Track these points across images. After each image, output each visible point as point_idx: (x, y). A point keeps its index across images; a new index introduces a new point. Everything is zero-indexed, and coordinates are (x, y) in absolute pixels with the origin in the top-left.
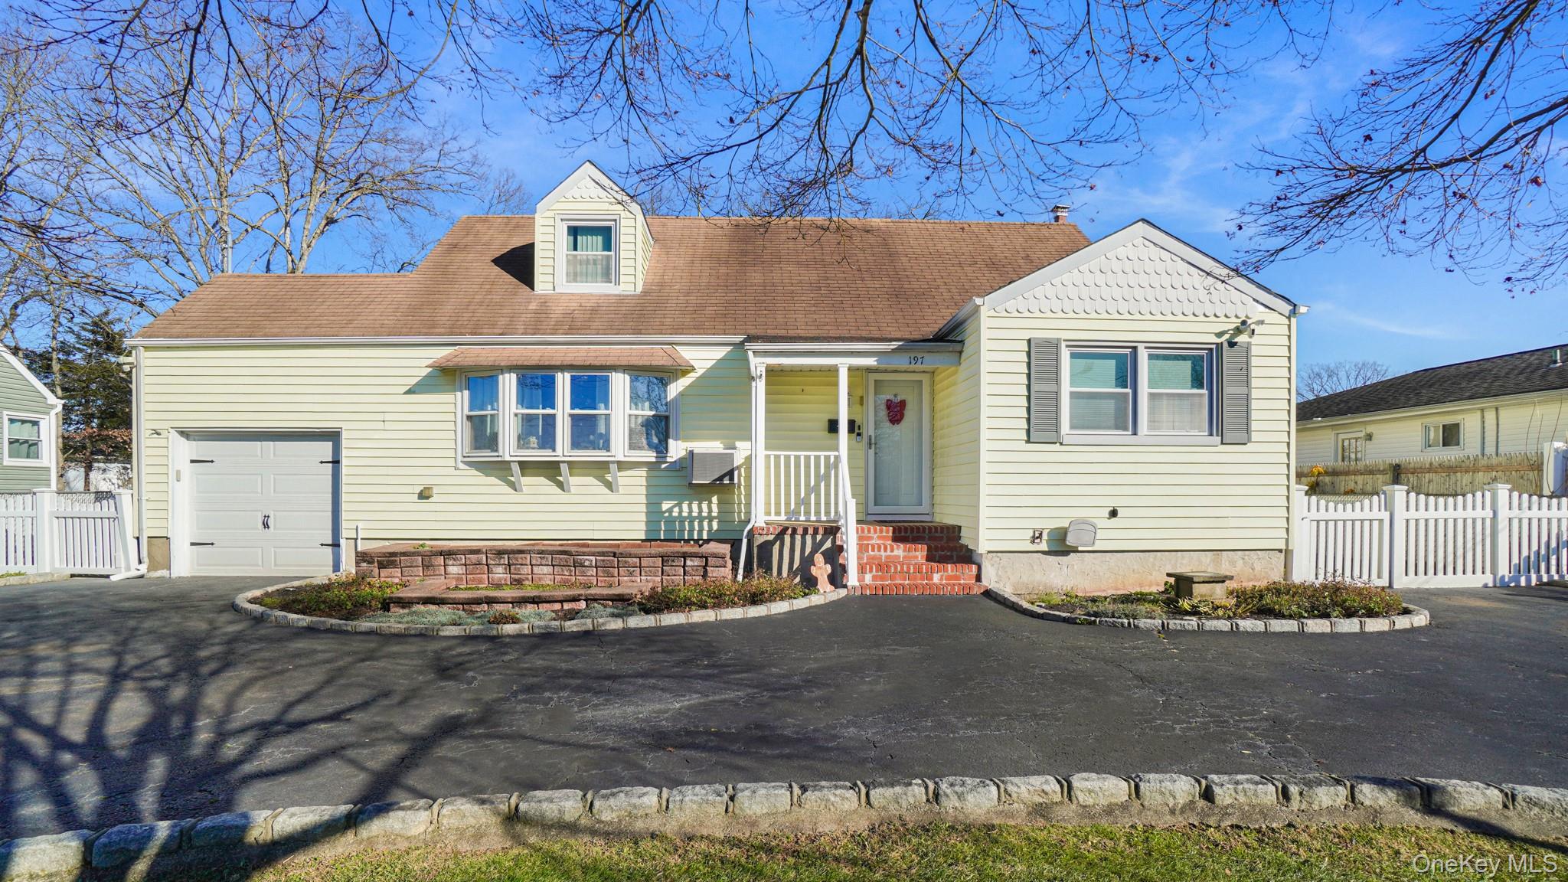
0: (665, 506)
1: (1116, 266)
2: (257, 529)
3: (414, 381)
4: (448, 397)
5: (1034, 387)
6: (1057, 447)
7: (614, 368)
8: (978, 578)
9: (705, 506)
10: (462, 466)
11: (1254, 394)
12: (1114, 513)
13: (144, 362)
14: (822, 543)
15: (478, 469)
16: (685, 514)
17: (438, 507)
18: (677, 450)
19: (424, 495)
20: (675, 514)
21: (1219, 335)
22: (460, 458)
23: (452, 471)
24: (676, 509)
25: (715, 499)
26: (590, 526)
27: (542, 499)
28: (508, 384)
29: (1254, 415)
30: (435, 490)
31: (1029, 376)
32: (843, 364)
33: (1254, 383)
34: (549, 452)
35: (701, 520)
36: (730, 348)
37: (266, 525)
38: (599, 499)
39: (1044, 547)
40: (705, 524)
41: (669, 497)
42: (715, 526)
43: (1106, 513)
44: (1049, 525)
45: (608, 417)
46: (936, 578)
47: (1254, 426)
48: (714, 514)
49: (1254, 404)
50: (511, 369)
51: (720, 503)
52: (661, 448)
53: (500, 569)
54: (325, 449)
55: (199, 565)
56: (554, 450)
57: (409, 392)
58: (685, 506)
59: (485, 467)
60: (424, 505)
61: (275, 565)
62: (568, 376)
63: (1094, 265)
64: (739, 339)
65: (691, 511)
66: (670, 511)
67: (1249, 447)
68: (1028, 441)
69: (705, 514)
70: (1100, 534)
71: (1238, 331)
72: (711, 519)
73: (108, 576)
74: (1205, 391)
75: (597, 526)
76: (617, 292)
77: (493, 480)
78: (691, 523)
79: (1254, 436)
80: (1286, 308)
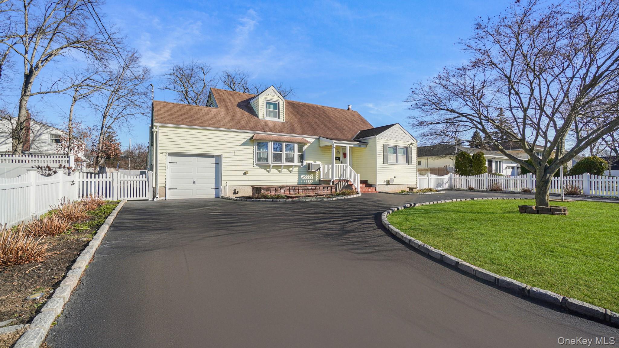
0: (302, 176)
1: (394, 131)
2: (191, 184)
3: (242, 142)
4: (252, 147)
5: (384, 153)
6: (387, 165)
7: (294, 142)
8: (376, 190)
9: (310, 176)
10: (255, 166)
11: (412, 156)
12: (395, 177)
13: (160, 131)
14: (345, 184)
15: (259, 167)
16: (306, 179)
17: (249, 177)
18: (305, 163)
19: (245, 173)
20: (304, 178)
21: (408, 145)
22: (255, 164)
23: (252, 167)
24: (304, 177)
25: (312, 175)
26: (286, 181)
27: (275, 175)
28: (271, 145)
29: (412, 160)
30: (249, 172)
31: (383, 151)
32: (348, 146)
33: (412, 154)
34: (280, 163)
35: (309, 180)
36: (315, 139)
37: (194, 183)
38: (288, 175)
39: (385, 184)
40: (310, 181)
41: (303, 174)
42: (312, 181)
43: (394, 177)
44: (386, 180)
45: (294, 154)
46: (369, 190)
47: (413, 162)
48: (312, 178)
49: (412, 158)
50: (272, 141)
51: (313, 176)
52: (302, 162)
53: (292, 191)
54: (213, 160)
55: (171, 195)
56: (282, 162)
57: (243, 145)
58: (306, 176)
59: (261, 166)
60: (245, 176)
61: (197, 195)
62: (285, 144)
63: (391, 131)
64: (318, 137)
65: (307, 178)
66: (303, 178)
67: (412, 165)
68: (383, 163)
69: (308, 178)
70: (394, 181)
71: (410, 144)
72: (311, 180)
73: (148, 200)
74: (405, 155)
75: (288, 181)
76: (279, 121)
77: (263, 170)
78: (307, 180)
79: (413, 164)
80: (416, 141)
